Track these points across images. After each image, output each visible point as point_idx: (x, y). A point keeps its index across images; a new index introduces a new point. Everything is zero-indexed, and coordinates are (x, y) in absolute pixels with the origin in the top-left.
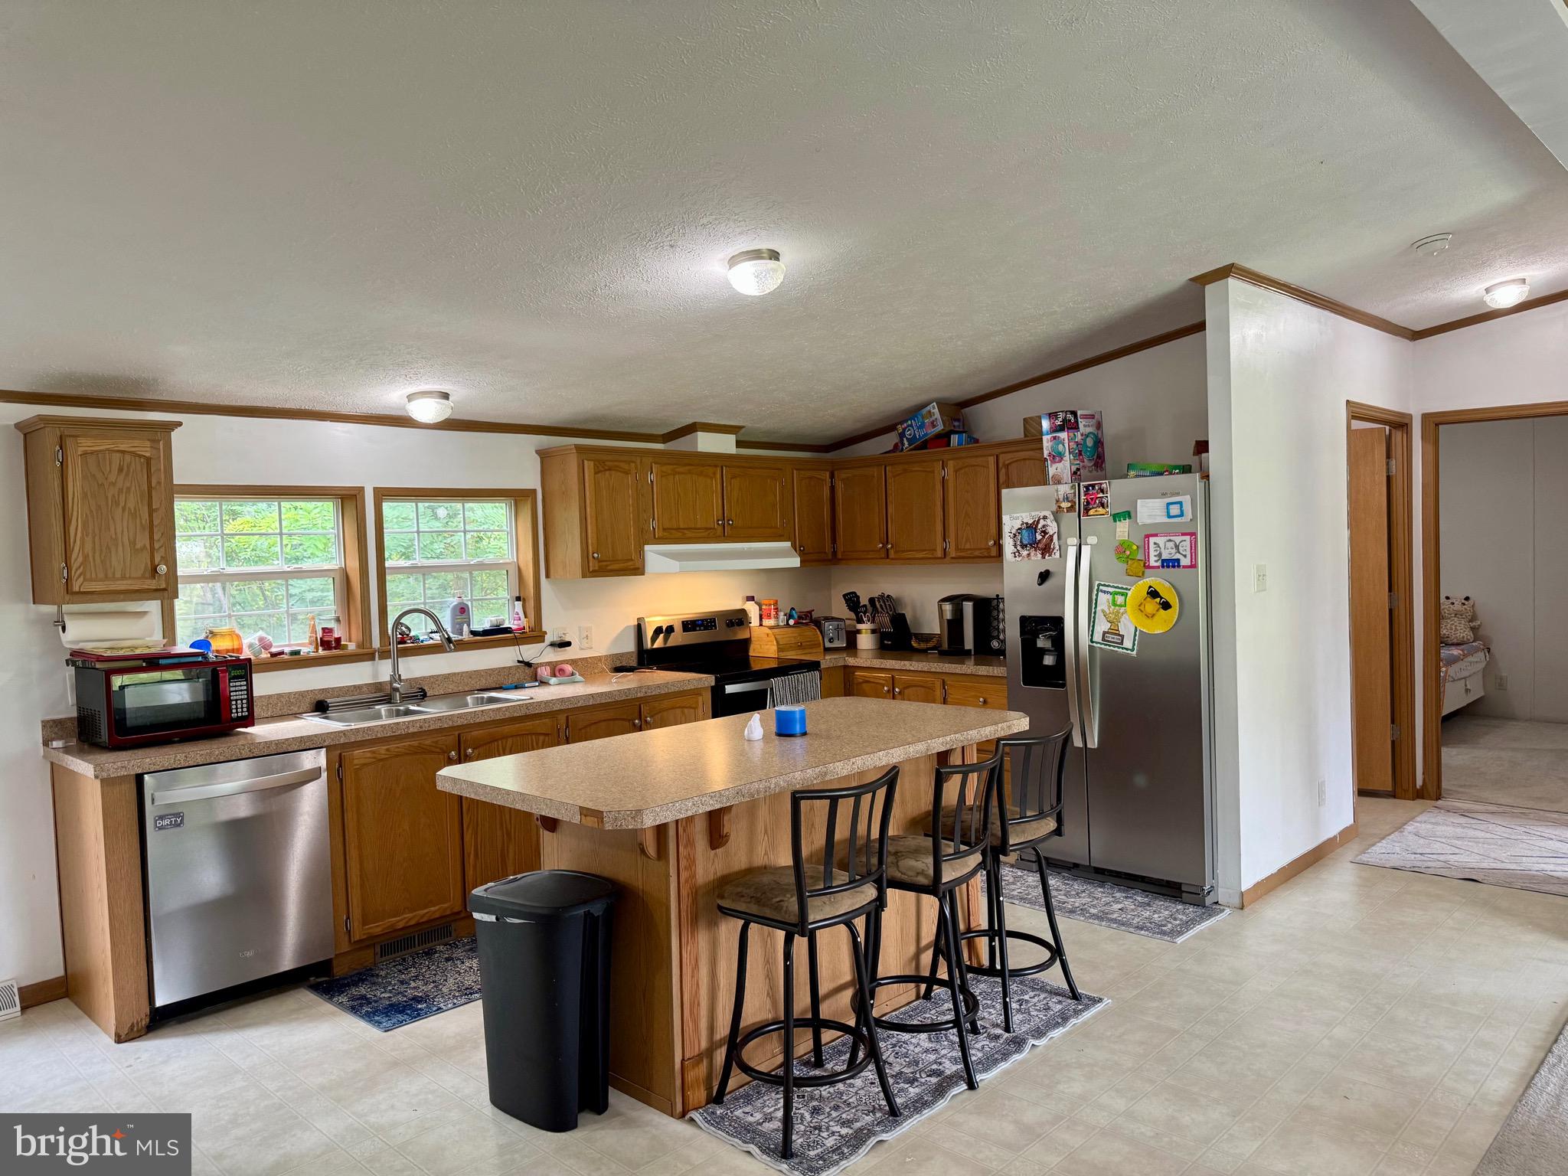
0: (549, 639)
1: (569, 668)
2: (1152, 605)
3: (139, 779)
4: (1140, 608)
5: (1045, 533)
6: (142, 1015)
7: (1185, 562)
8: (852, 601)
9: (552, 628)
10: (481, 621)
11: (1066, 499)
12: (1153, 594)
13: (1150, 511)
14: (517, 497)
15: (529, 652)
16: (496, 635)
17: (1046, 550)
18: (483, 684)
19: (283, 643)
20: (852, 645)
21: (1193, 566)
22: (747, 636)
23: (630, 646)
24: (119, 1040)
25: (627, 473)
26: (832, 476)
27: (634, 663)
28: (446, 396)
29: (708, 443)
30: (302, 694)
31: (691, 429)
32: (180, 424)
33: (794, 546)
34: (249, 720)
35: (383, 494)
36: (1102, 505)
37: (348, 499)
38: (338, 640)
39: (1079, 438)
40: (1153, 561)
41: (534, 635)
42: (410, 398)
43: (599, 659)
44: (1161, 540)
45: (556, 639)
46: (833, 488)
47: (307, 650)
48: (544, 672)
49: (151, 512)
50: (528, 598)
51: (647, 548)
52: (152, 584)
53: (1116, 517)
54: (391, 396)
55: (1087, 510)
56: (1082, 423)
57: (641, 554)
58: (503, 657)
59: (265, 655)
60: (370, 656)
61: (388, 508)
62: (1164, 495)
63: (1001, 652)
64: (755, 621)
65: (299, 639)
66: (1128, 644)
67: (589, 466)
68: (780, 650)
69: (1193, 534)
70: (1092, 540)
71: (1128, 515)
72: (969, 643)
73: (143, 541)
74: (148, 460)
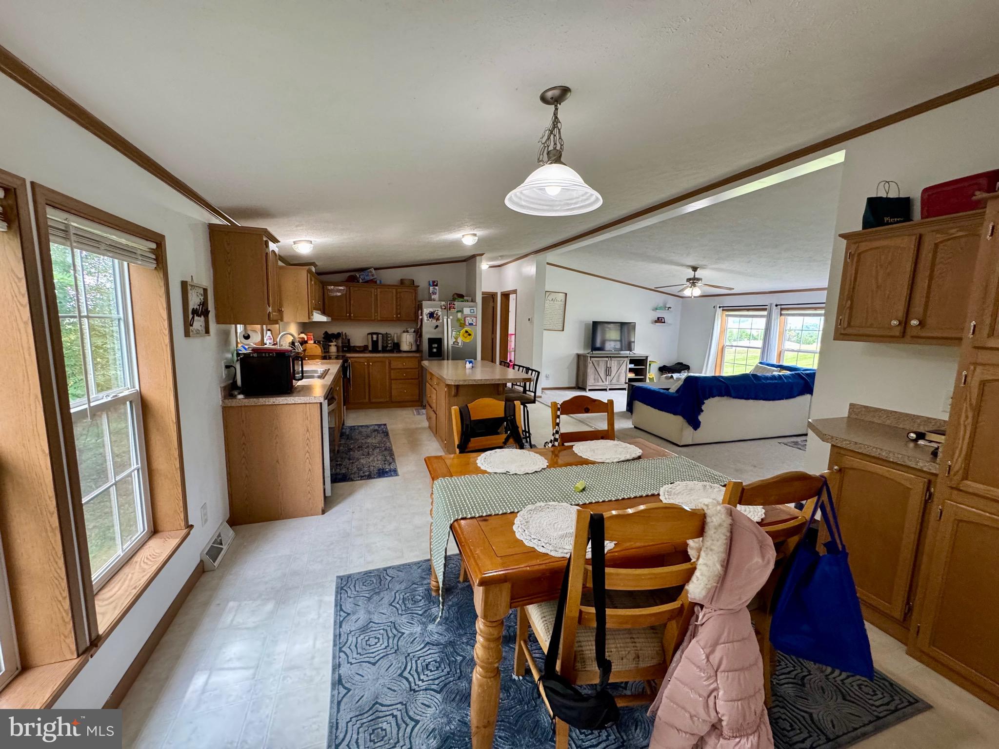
2: (466, 335)
4: (464, 335)
5: (437, 314)
7: (474, 324)
11: (444, 306)
12: (467, 332)
13: (466, 311)
17: (438, 319)
21: (476, 325)
36: (454, 308)
40: (467, 324)
44: (469, 318)
53: (458, 312)
55: (450, 309)
62: (470, 307)
66: (460, 344)
69: (477, 317)
70: (451, 317)
71: (460, 311)
72: (380, 348)
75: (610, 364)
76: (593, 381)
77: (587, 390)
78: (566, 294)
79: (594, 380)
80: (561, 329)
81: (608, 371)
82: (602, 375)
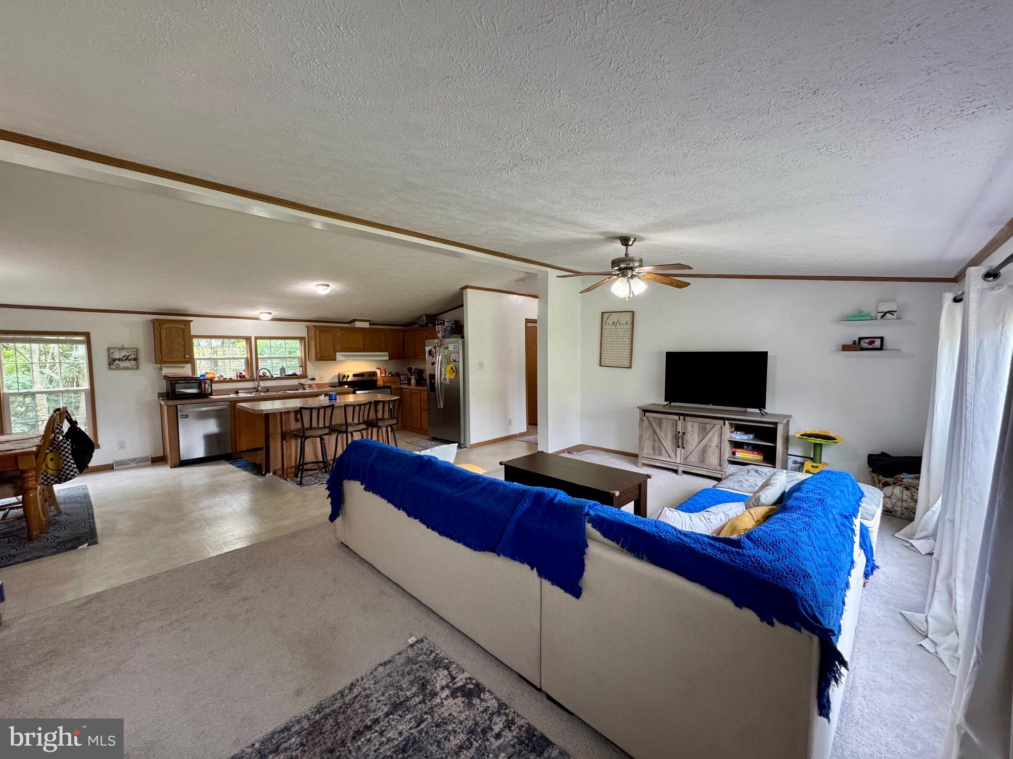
0: (309, 377)
1: (314, 386)
2: (451, 371)
3: (176, 406)
4: (449, 372)
5: (433, 352)
6: (178, 462)
7: (457, 360)
8: (410, 370)
9: (310, 374)
10: (289, 372)
11: (439, 343)
12: (452, 368)
13: (451, 347)
14: (301, 339)
15: (302, 381)
16: (294, 376)
17: (433, 356)
18: (288, 389)
19: (227, 376)
20: (409, 383)
21: (459, 361)
22: (376, 379)
23: (336, 381)
24: (171, 467)
25: (331, 333)
26: (403, 334)
27: (338, 385)
28: (270, 313)
29: (358, 324)
30: (233, 389)
31: (353, 321)
32: (192, 321)
33: (389, 354)
34: (211, 394)
35: (256, 338)
36: (444, 345)
37: (248, 339)
38: (244, 376)
39: (445, 327)
40: (452, 360)
41: (304, 376)
42: (260, 313)
43: (326, 384)
44: (453, 355)
45: (312, 378)
46: (404, 338)
47: (234, 378)
48: (306, 386)
49: (184, 342)
50: (304, 366)
51: (337, 353)
52: (184, 360)
53: (446, 348)
54: (255, 313)
55: (442, 346)
56: (446, 323)
57: (335, 355)
58: (295, 382)
59: (222, 379)
60: (253, 380)
61: (258, 341)
62: (454, 343)
63: (426, 384)
64: (379, 375)
65: (232, 375)
66: (447, 381)
67: (317, 331)
68: (384, 382)
69: (458, 353)
70: (441, 354)
71: (448, 348)
73: (182, 349)
74: (184, 330)
75: (685, 427)
76: (651, 452)
77: (640, 465)
78: (633, 312)
79: (653, 449)
80: (627, 364)
81: (679, 440)
82: (668, 444)
